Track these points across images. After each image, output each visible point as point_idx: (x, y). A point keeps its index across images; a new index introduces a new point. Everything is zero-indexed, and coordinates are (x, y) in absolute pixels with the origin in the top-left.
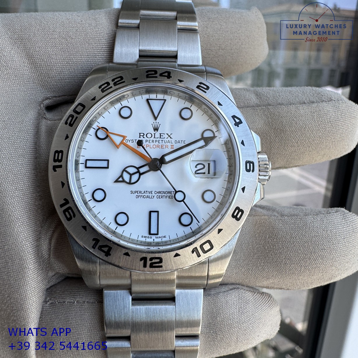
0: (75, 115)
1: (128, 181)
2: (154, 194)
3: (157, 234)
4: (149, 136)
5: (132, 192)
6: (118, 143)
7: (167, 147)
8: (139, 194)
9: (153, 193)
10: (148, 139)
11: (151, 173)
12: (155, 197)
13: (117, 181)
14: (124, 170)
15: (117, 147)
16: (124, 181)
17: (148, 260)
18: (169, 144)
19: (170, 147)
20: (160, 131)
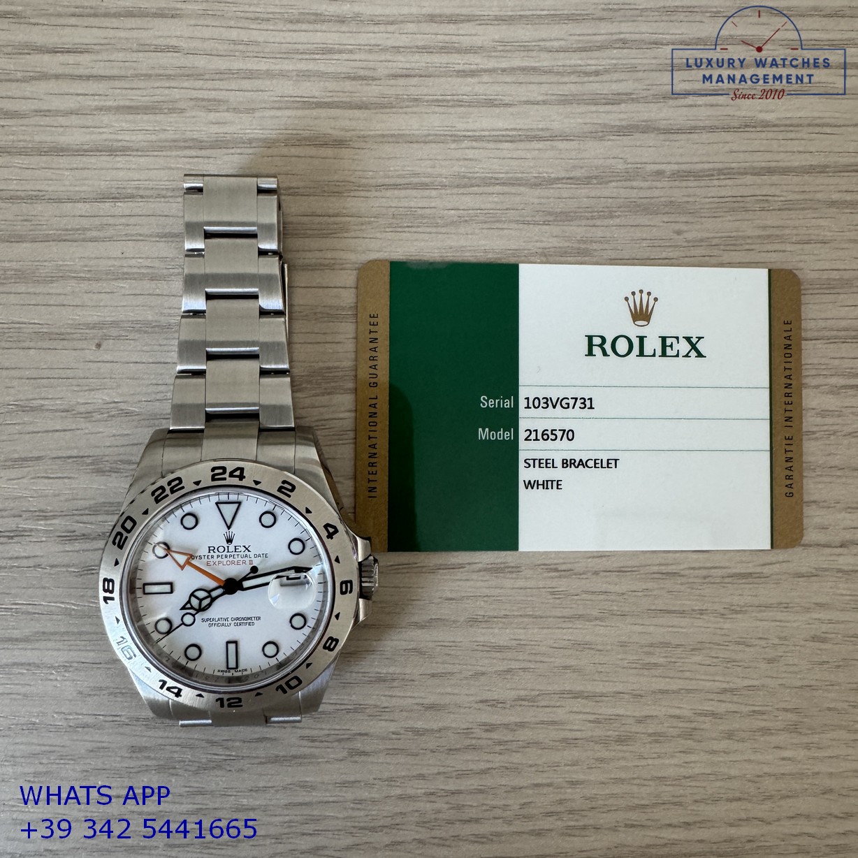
0: (125, 534)
1: (197, 607)
2: (230, 622)
3: (237, 667)
4: (221, 549)
5: (203, 620)
6: (182, 563)
7: (244, 562)
8: (212, 622)
9: (229, 619)
10: (220, 554)
11: (226, 596)
12: (232, 625)
13: (184, 608)
14: (192, 595)
15: (182, 567)
16: (192, 608)
17: (225, 700)
18: (247, 559)
19: (248, 562)
20: (234, 543)
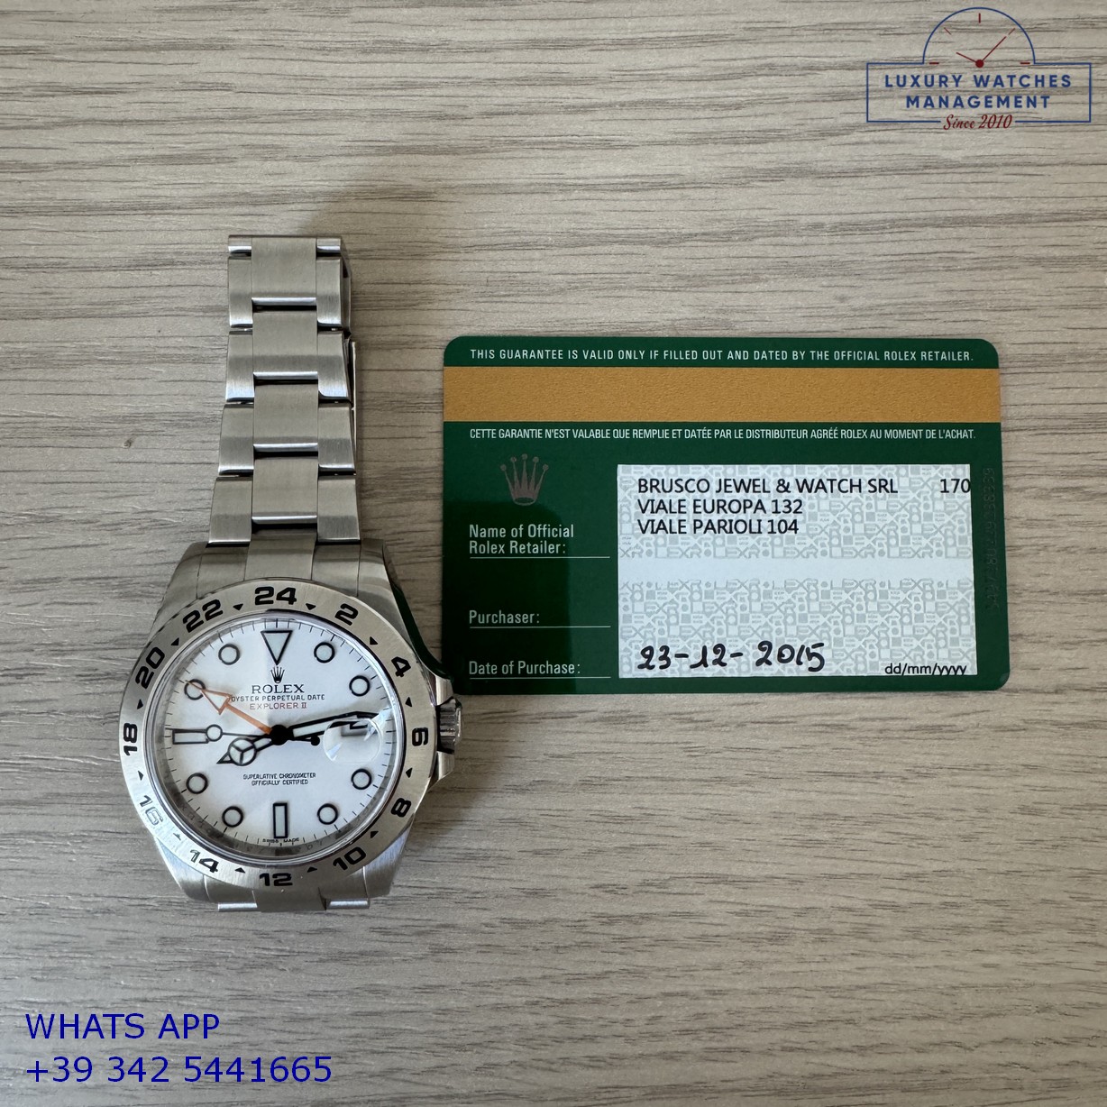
0: (151, 669)
1: (238, 761)
2: (278, 779)
3: (286, 836)
5: (245, 777)
6: (219, 705)
7: (296, 706)
8: (257, 780)
9: (277, 776)
10: (266, 695)
11: (274, 747)
13: (221, 761)
14: (232, 745)
15: (220, 711)
16: (232, 761)
17: (271, 876)
18: (299, 702)
19: (300, 706)
20: (284, 681)
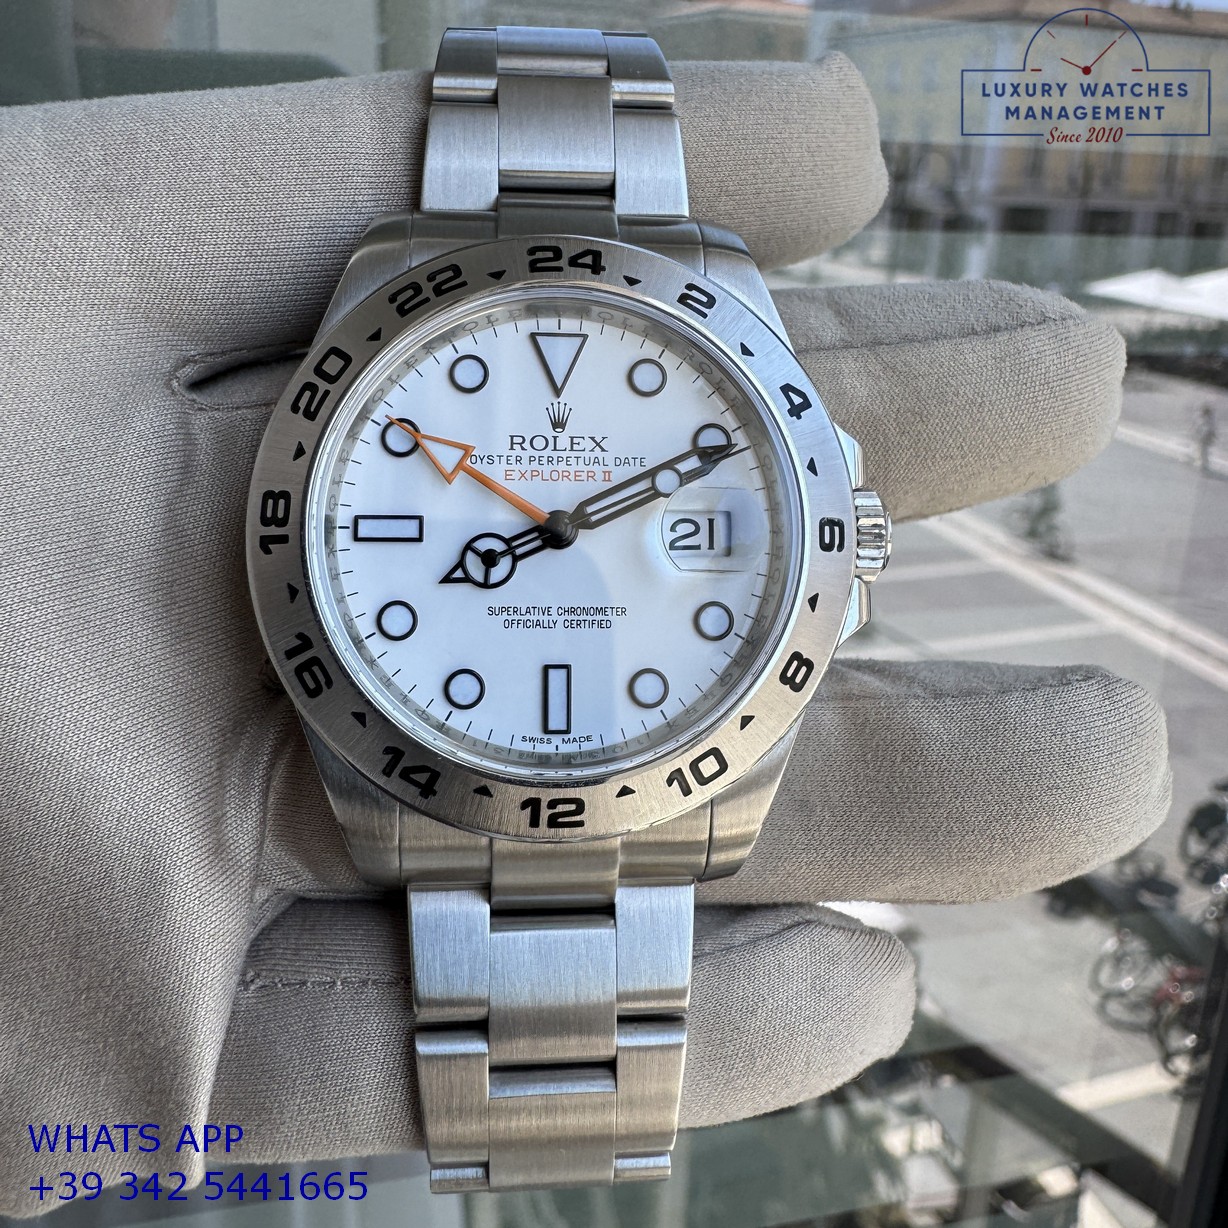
0: (323, 385)
1: (480, 578)
2: (555, 617)
3: (567, 731)
4: (539, 443)
5: (492, 611)
6: (449, 467)
7: (591, 476)
8: (513, 617)
9: (553, 611)
10: (537, 454)
11: (548, 553)
12: (560, 624)
13: (447, 579)
14: (469, 547)
15: (448, 478)
16: (467, 579)
17: (544, 805)
18: (598, 469)
19: (599, 476)
20: (570, 431)
